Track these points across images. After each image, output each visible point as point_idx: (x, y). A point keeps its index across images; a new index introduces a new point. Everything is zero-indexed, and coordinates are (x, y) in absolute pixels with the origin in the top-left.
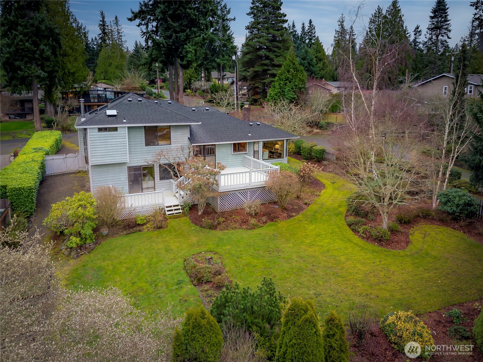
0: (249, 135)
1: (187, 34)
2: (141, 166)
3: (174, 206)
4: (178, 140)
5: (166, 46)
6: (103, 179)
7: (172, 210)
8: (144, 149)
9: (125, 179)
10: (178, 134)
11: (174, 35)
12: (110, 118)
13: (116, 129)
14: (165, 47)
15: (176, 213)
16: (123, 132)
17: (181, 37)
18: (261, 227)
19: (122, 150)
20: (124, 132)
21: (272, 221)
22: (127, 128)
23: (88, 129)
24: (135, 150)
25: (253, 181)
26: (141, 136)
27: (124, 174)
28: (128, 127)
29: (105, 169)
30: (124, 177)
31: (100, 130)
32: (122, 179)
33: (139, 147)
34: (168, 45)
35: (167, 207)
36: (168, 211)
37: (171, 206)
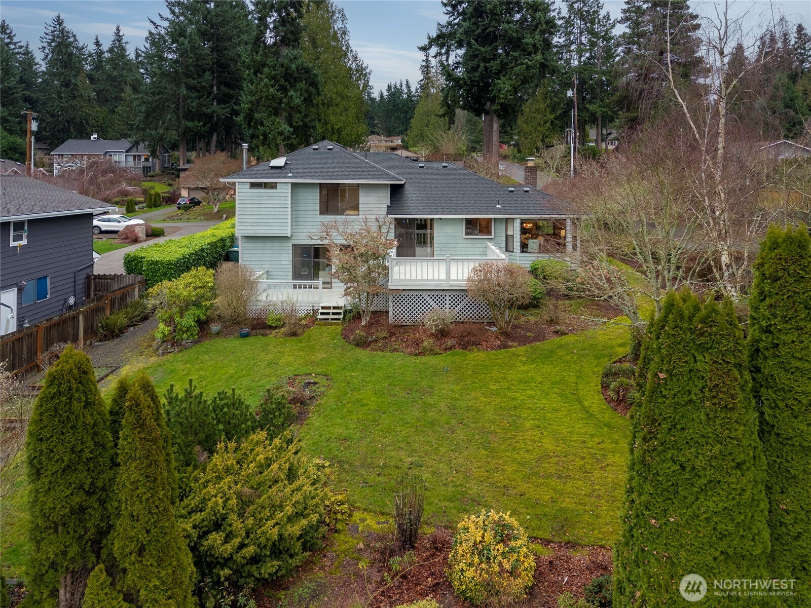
0: (498, 206)
1: (502, 62)
2: (311, 245)
3: (334, 308)
4: (370, 209)
5: (469, 83)
6: (257, 259)
7: (328, 314)
8: (317, 220)
9: (287, 263)
10: (371, 198)
11: (482, 65)
12: (273, 171)
13: (273, 186)
14: (468, 85)
15: (332, 319)
16: (284, 190)
17: (492, 67)
18: (437, 354)
19: (282, 217)
20: (286, 191)
21: (465, 348)
22: (290, 185)
23: (237, 184)
24: (304, 220)
25: (453, 277)
26: (313, 200)
27: (286, 255)
28: (292, 184)
29: (260, 244)
30: (287, 259)
31: (253, 185)
32: (283, 263)
33: (311, 216)
34: (471, 81)
35: (323, 308)
36: (322, 314)
37: (329, 308)
